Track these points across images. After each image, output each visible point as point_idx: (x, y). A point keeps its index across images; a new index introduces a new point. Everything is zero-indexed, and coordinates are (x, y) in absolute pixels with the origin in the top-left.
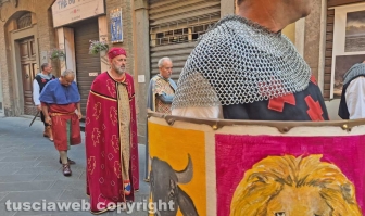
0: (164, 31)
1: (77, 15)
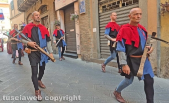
0: (106, 4)
1: (65, 3)
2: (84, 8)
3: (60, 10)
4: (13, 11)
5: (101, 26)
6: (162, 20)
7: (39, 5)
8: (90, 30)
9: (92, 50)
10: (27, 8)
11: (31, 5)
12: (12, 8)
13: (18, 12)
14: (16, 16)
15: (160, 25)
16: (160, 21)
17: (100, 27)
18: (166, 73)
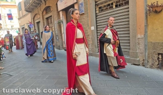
0: (102, 5)
1: (67, 4)
2: (83, 9)
3: (62, 10)
4: (21, 12)
5: (98, 24)
6: (148, 19)
7: (43, 7)
8: (89, 28)
9: (90, 45)
10: (33, 9)
11: (36, 6)
12: (20, 9)
13: (25, 13)
14: (24, 16)
15: (147, 23)
16: (147, 20)
17: (97, 26)
18: (153, 64)
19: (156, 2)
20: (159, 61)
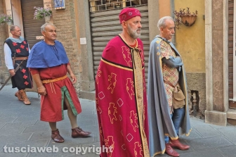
5: (94, 34)
8: (75, 40)
16: (175, 36)
17: (92, 37)
19: (187, 9)
20: (193, 103)
